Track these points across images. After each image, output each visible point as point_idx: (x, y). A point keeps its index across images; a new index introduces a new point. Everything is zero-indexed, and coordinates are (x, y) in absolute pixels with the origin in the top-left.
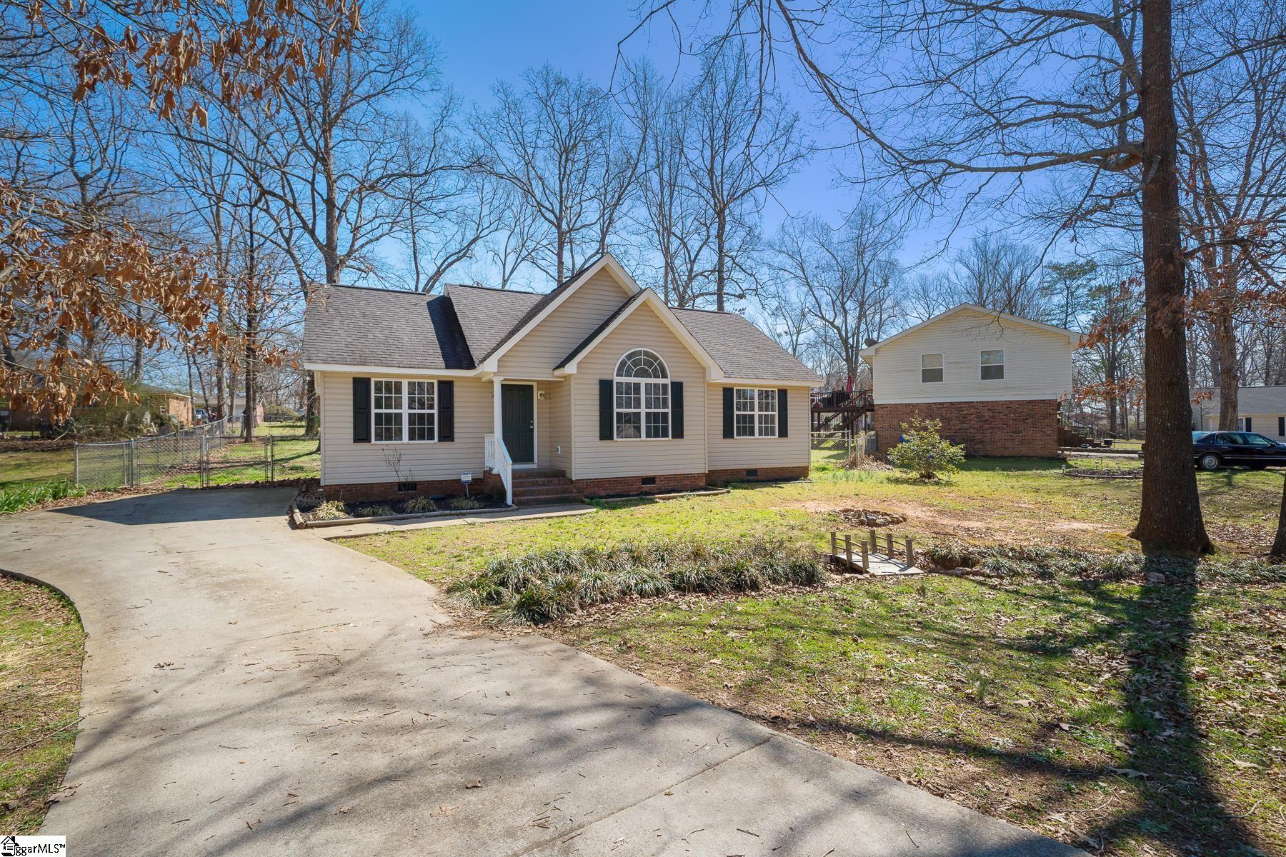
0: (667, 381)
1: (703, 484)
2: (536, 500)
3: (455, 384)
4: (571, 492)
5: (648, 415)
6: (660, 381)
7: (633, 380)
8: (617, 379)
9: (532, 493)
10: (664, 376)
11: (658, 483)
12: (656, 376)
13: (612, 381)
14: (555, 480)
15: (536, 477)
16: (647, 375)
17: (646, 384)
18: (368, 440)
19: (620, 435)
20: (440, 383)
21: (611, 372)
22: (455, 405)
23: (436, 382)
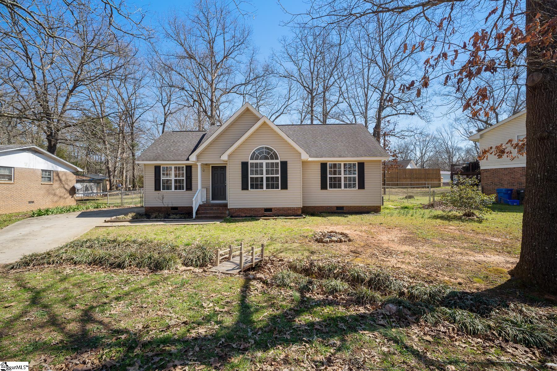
0: (279, 161)
1: (300, 212)
2: (205, 216)
3: (193, 167)
5: (267, 178)
6: (274, 161)
7: (259, 161)
8: (250, 161)
9: (207, 213)
10: (277, 158)
11: (274, 212)
12: (272, 159)
13: (248, 163)
14: (221, 208)
16: (266, 158)
17: (266, 163)
18: (160, 190)
19: (252, 188)
20: (187, 167)
21: (247, 158)
22: (193, 175)
23: (185, 166)
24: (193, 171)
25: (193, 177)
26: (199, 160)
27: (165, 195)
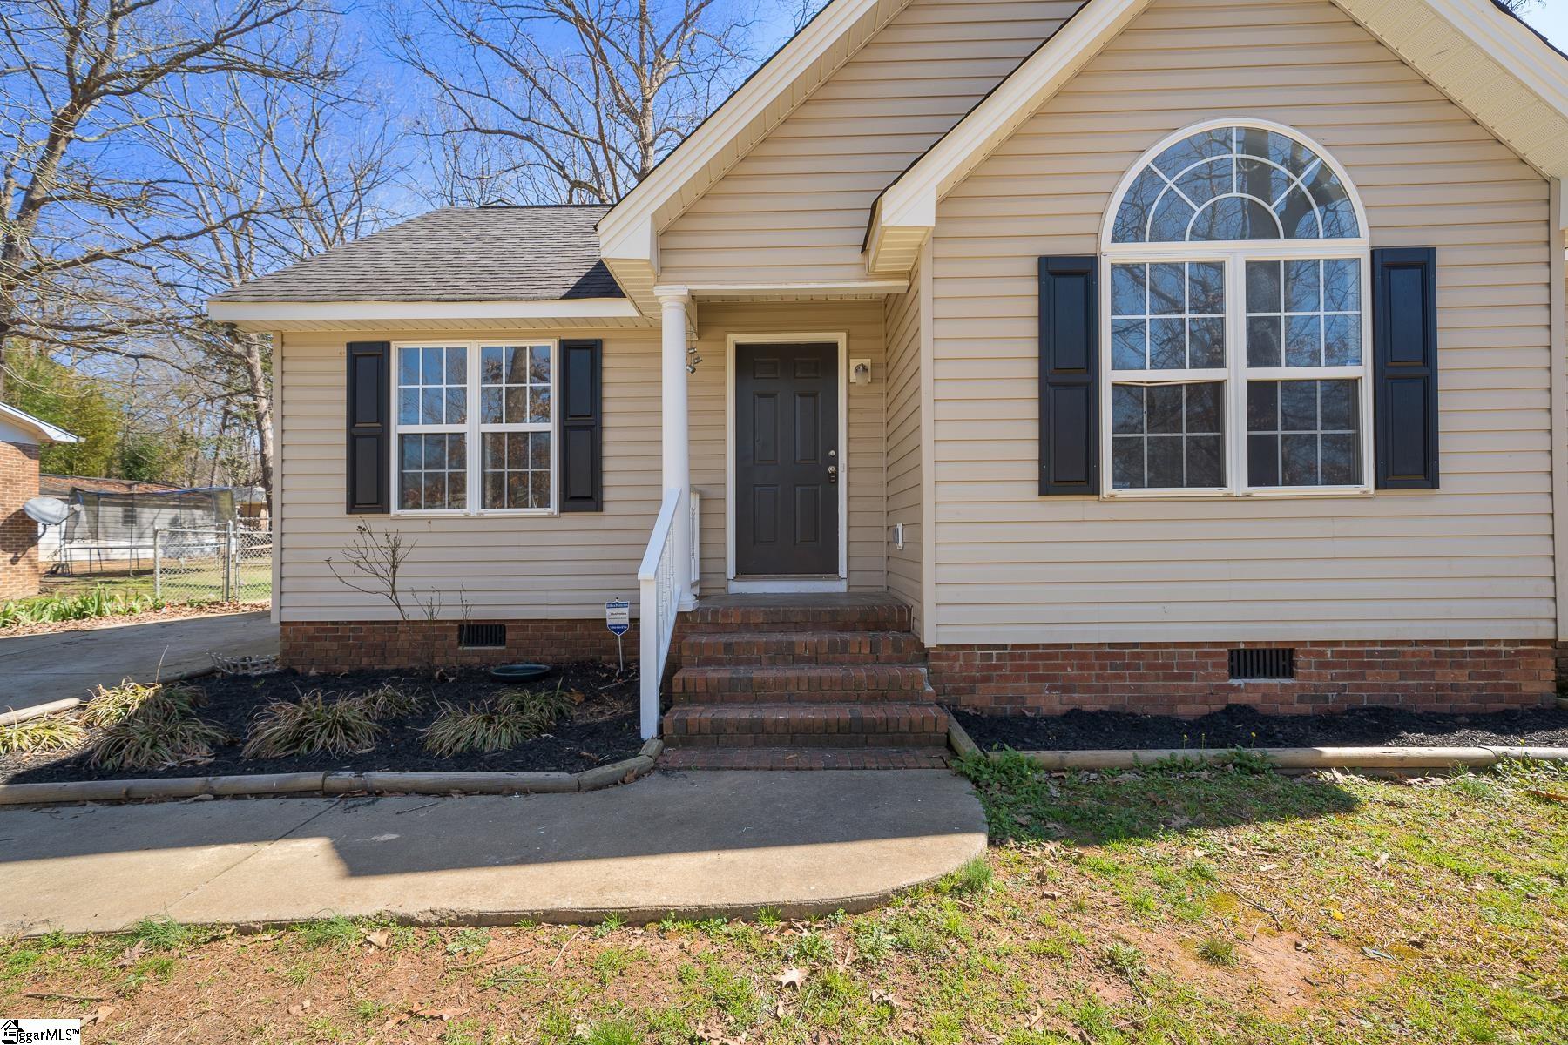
0: (1356, 247)
3: (608, 348)
4: (913, 698)
5: (1260, 395)
6: (1320, 248)
7: (1186, 251)
8: (1113, 254)
10: (1342, 225)
11: (1309, 674)
12: (1302, 228)
13: (1092, 262)
15: (800, 627)
17: (1252, 267)
18: (381, 506)
19: (1126, 477)
20: (567, 347)
21: (1089, 225)
22: (608, 406)
23: (553, 346)
24: (609, 376)
25: (608, 421)
26: (677, 261)
27: (406, 541)
